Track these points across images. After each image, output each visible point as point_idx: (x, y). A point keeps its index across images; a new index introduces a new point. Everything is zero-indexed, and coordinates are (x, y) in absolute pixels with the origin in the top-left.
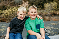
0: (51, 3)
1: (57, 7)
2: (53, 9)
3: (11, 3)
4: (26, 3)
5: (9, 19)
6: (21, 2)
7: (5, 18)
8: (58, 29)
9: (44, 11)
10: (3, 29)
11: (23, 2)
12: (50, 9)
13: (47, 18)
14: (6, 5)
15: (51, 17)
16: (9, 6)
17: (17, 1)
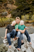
0: (26, 15)
4: (9, 15)
6: (6, 14)
11: (8, 14)
15: (26, 24)
17: (4, 13)
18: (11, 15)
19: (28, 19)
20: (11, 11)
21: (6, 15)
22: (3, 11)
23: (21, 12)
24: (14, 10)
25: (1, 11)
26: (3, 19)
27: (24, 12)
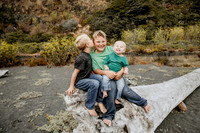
0: (135, 30)
1: (147, 39)
2: (139, 43)
3: (55, 29)
4: (84, 29)
5: (52, 60)
6: (75, 25)
10: (47, 79)
11: (80, 26)
12: (133, 42)
15: (136, 58)
17: (67, 24)
18: (90, 30)
19: (144, 40)
20: (90, 16)
21: (74, 28)
22: (65, 18)
23: (122, 19)
25: (59, 18)
26: (65, 42)
27: (130, 21)
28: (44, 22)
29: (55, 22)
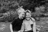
0: (40, 7)
1: (45, 10)
2: (42, 12)
3: (9, 8)
4: (21, 7)
5: (7, 20)
7: (5, 19)
8: (46, 27)
9: (35, 13)
10: (3, 28)
12: (39, 12)
13: (37, 18)
14: (5, 9)
15: (41, 18)
16: (8, 9)
17: (14, 6)
18: (23, 8)
19: (44, 11)
21: (17, 7)
22: (13, 3)
23: (35, 3)
24: (26, 1)
25: (11, 3)
27: (38, 3)
28: (5, 5)
29: (9, 5)
